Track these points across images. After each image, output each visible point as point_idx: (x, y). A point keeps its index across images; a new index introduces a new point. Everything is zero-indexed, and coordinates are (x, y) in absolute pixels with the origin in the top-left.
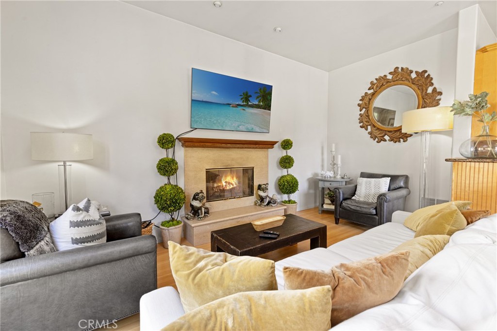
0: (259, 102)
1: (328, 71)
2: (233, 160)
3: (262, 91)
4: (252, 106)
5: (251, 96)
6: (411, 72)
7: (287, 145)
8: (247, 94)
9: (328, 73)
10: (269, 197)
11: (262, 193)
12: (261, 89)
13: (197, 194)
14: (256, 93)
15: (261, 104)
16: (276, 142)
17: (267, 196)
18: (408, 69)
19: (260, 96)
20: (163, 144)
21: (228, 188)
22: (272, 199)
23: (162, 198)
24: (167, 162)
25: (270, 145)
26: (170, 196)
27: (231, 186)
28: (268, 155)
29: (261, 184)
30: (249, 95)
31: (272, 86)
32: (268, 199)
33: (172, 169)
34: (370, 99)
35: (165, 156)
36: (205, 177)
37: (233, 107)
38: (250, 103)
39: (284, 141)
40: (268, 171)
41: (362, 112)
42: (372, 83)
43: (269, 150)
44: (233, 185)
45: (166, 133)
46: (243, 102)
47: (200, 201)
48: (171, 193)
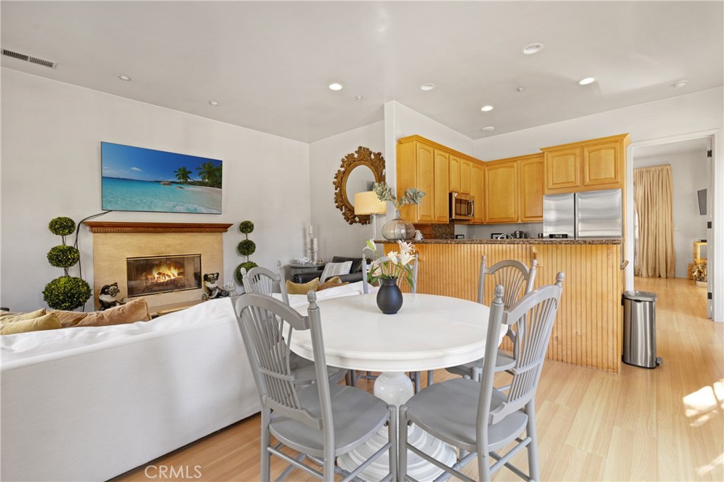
0: (204, 178)
1: (309, 143)
2: (168, 246)
3: (206, 166)
4: (193, 184)
5: (190, 172)
6: (371, 153)
7: (246, 227)
8: (184, 170)
9: (308, 145)
10: (219, 289)
11: (209, 285)
12: (204, 164)
13: (107, 287)
14: (197, 169)
15: (207, 180)
16: (230, 225)
17: (217, 287)
18: (368, 149)
19: (204, 172)
20: (55, 230)
21: (162, 281)
22: (222, 291)
23: (52, 293)
24: (61, 251)
25: (224, 228)
26: (64, 289)
27: (167, 279)
28: (222, 239)
29: (208, 273)
30: (187, 170)
31: (221, 161)
32: (217, 291)
33: (69, 259)
34: (342, 178)
35: (61, 244)
36: (126, 267)
37: (164, 184)
38: (189, 180)
39: (242, 224)
40: (222, 259)
41: (337, 191)
42: (343, 160)
43: (224, 233)
44: (169, 276)
45: (62, 216)
46: (179, 179)
47: (112, 295)
48: (65, 287)
